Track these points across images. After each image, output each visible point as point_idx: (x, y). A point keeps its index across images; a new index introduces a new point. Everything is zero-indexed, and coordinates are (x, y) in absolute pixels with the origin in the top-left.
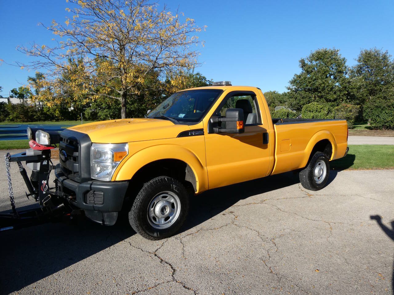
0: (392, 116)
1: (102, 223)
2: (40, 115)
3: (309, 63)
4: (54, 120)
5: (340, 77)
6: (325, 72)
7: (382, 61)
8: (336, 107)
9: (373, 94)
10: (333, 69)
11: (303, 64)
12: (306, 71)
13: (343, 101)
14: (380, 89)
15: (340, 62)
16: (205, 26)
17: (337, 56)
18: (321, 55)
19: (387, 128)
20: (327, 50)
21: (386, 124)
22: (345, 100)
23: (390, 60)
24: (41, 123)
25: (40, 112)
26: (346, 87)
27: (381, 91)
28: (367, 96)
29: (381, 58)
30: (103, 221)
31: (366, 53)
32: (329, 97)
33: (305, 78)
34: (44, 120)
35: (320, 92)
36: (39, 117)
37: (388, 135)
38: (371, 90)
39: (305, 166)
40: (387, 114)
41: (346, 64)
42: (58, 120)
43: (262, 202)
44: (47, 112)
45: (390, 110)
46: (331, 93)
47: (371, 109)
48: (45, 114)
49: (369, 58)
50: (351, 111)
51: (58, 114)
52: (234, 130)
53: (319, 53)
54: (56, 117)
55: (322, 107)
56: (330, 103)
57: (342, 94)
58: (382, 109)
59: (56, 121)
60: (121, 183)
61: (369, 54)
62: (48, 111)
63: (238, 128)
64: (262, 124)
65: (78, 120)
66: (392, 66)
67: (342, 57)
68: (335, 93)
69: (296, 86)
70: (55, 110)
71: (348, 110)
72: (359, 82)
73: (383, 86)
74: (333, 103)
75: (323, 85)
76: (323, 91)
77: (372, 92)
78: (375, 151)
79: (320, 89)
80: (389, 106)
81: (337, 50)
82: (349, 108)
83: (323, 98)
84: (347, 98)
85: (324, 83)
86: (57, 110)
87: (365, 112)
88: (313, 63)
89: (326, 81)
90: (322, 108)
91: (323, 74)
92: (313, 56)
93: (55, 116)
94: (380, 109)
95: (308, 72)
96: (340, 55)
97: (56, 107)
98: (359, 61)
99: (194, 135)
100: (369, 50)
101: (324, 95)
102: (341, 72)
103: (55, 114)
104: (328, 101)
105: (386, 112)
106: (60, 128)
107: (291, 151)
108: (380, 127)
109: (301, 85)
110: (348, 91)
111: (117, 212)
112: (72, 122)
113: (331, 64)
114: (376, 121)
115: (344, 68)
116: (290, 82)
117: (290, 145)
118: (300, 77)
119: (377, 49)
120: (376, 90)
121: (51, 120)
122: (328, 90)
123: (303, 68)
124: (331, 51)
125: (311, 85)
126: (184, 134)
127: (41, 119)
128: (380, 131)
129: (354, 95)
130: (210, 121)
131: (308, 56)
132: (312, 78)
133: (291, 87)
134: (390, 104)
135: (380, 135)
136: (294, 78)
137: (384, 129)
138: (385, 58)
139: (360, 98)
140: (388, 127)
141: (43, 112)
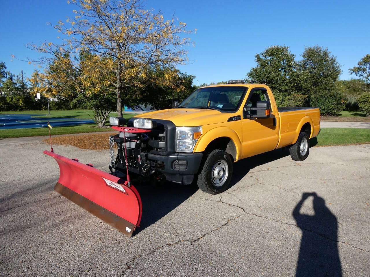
0: (334, 104)
1: (182, 183)
2: (3, 105)
3: (264, 58)
4: (18, 110)
5: (290, 71)
6: (278, 67)
7: (323, 57)
8: (288, 97)
9: (316, 85)
10: (284, 63)
11: (259, 59)
12: (261, 65)
13: (292, 91)
14: (322, 81)
15: (290, 58)
16: (195, 29)
17: (287, 52)
18: (274, 51)
19: (329, 115)
20: (278, 47)
21: (329, 111)
22: (294, 91)
23: (329, 56)
24: (4, 113)
25: (3, 102)
26: (295, 80)
27: (323, 82)
28: (310, 87)
29: (322, 54)
30: (182, 182)
31: (310, 50)
32: (282, 88)
33: (261, 72)
34: (8, 110)
35: (274, 84)
36: (2, 106)
37: (332, 120)
38: (314, 82)
39: (295, 142)
40: (329, 102)
41: (295, 60)
42: (21, 110)
43: (268, 169)
44: (10, 102)
45: (332, 99)
46: (283, 84)
47: (317, 99)
48: (8, 104)
49: (313, 54)
50: (300, 100)
51: (21, 104)
52: (264, 116)
53: (272, 49)
54: (20, 107)
55: (277, 96)
56: (282, 93)
57: (292, 86)
58: (326, 99)
59: (19, 111)
60: (198, 154)
61: (312, 51)
62: (12, 100)
63: (266, 115)
64: (272, 112)
65: (43, 109)
66: (331, 61)
67: (291, 53)
68: (286, 85)
69: (253, 79)
70: (18, 100)
71: (298, 99)
72: (306, 75)
73: (324, 79)
74: (285, 93)
75: (277, 78)
76: (277, 83)
77: (315, 84)
78: (330, 132)
79: (274, 81)
80: (331, 96)
81: (287, 47)
82: (298, 97)
83: (276, 88)
84: (296, 89)
85: (277, 76)
86: (20, 99)
87: (312, 101)
88: (267, 59)
89: (279, 74)
90: (276, 98)
91: (277, 68)
92: (267, 52)
93: (19, 105)
94: (324, 99)
95: (263, 66)
96: (290, 51)
97: (19, 97)
98: (304, 56)
99: (236, 120)
100: (312, 47)
101: (277, 86)
102: (290, 66)
103: (18, 104)
104: (281, 91)
105: (329, 101)
106: (30, 117)
107: (288, 131)
108: (324, 114)
109: (257, 78)
110: (296, 83)
111: (193, 175)
112: (36, 111)
113: (283, 59)
114: (321, 109)
115: (293, 63)
116: (248, 74)
117: (288, 127)
118: (256, 70)
119: (319, 46)
120: (319, 82)
121: (14, 110)
122: (280, 82)
123: (258, 62)
124: (282, 48)
125: (267, 77)
126: (231, 119)
127: (4, 109)
128: (324, 117)
129: (301, 86)
130: (244, 109)
131: (263, 52)
132: (267, 72)
133: (248, 79)
134: (332, 94)
135: (325, 120)
136: (251, 71)
137: (327, 116)
138: (325, 54)
139: (306, 88)
140: (330, 113)
141: (6, 102)
